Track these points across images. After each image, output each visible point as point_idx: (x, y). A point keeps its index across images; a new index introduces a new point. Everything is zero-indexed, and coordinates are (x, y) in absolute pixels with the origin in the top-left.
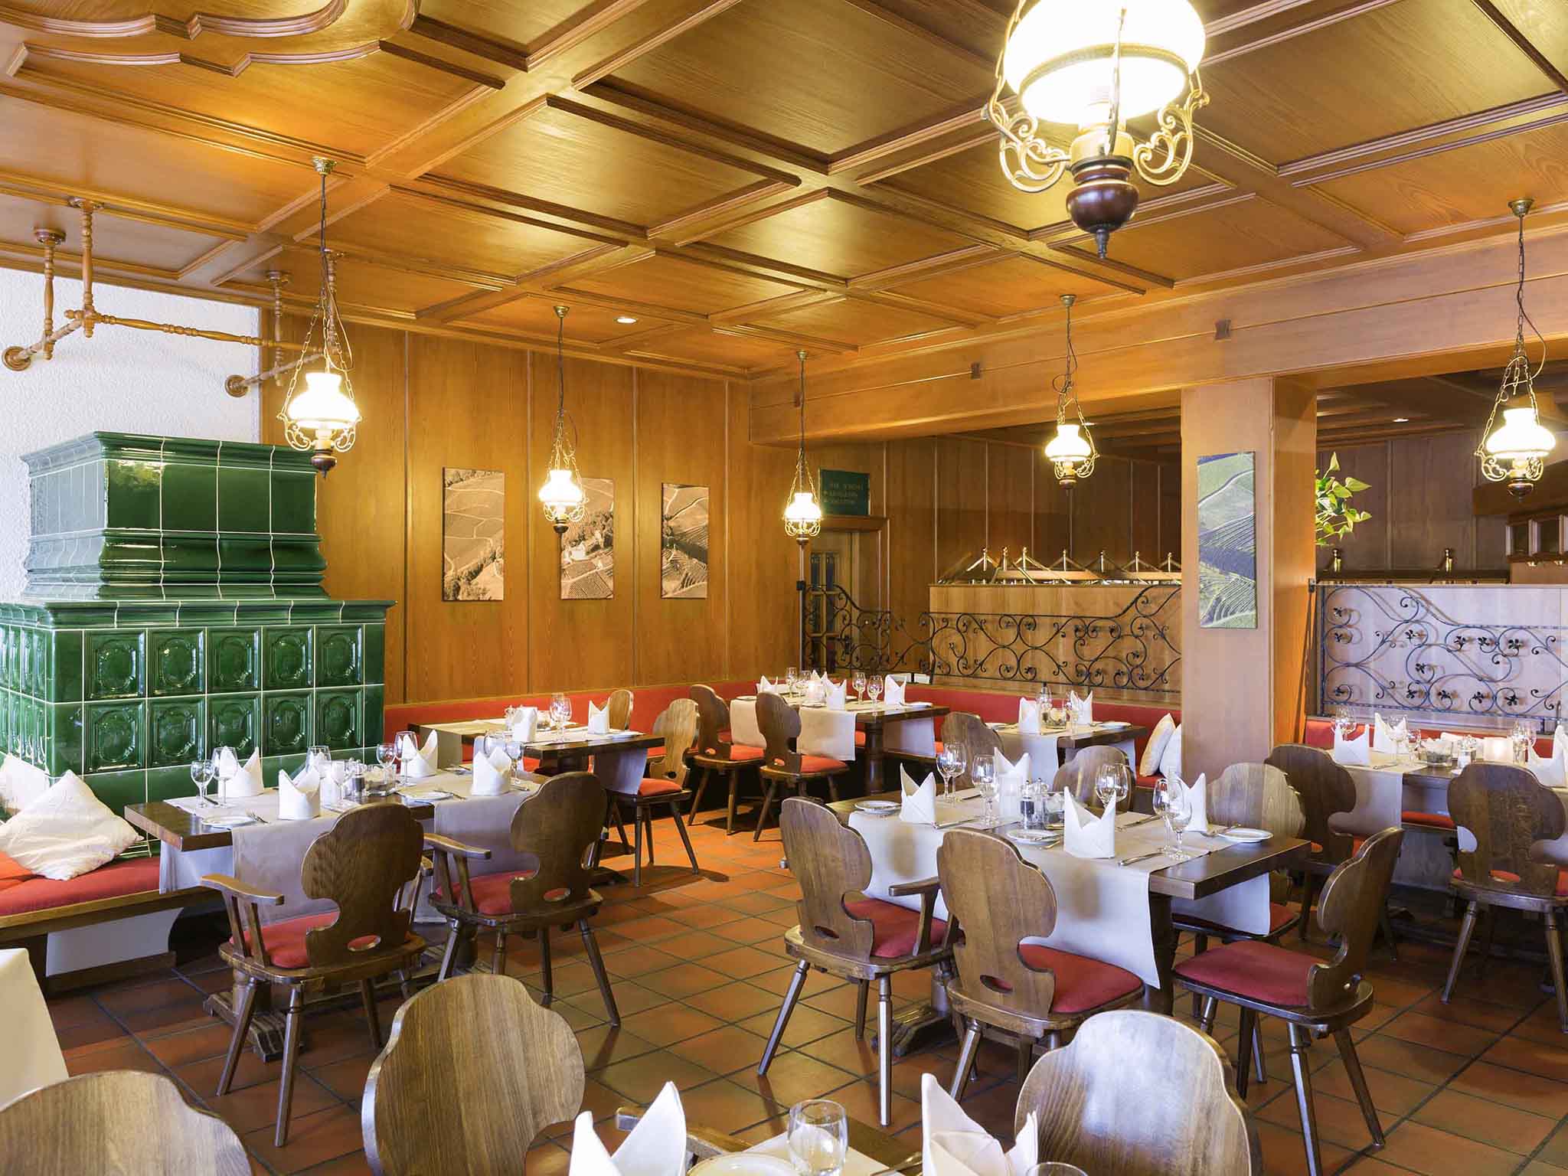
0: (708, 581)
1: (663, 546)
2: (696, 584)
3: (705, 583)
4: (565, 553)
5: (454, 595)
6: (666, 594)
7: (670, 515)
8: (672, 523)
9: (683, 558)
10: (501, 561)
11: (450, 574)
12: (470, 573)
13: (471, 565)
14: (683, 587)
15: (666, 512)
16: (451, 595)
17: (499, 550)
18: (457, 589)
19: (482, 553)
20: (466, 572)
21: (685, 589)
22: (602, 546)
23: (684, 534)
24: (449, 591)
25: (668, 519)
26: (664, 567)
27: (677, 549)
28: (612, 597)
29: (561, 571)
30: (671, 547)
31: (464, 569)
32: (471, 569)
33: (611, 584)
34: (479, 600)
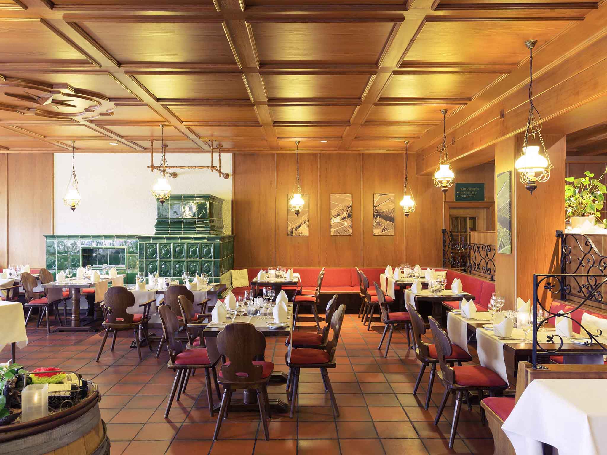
0: (394, 229)
1: (374, 217)
2: (389, 230)
3: (393, 230)
4: (332, 220)
5: (291, 234)
6: (375, 234)
7: (377, 205)
8: (377, 208)
9: (383, 221)
10: (308, 223)
11: (289, 228)
12: (296, 227)
13: (297, 225)
14: (383, 231)
15: (375, 204)
16: (290, 234)
17: (307, 220)
18: (292, 232)
19: (300, 221)
20: (295, 227)
21: (383, 232)
22: (347, 217)
23: (383, 212)
24: (290, 233)
25: (375, 207)
26: (374, 224)
27: (380, 218)
28: (351, 235)
29: (330, 226)
30: (377, 217)
31: (295, 226)
32: (297, 226)
33: (350, 230)
34: (300, 236)
